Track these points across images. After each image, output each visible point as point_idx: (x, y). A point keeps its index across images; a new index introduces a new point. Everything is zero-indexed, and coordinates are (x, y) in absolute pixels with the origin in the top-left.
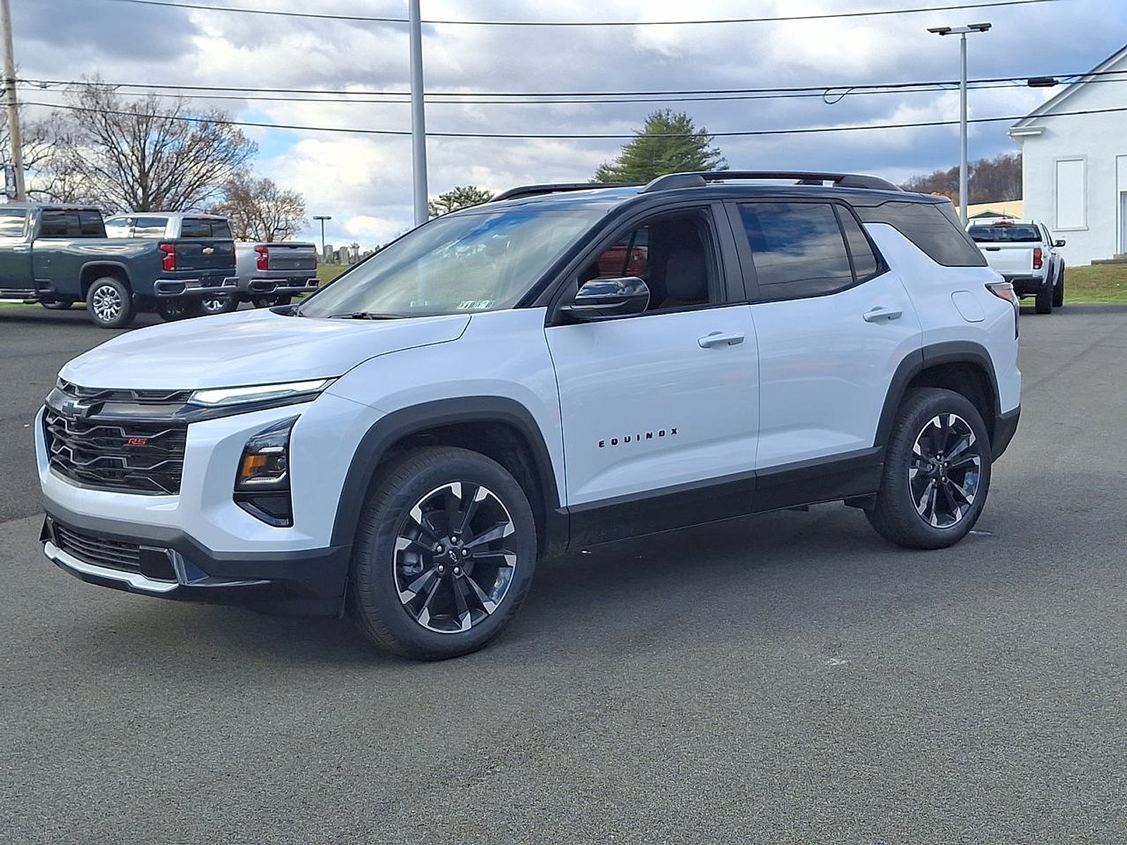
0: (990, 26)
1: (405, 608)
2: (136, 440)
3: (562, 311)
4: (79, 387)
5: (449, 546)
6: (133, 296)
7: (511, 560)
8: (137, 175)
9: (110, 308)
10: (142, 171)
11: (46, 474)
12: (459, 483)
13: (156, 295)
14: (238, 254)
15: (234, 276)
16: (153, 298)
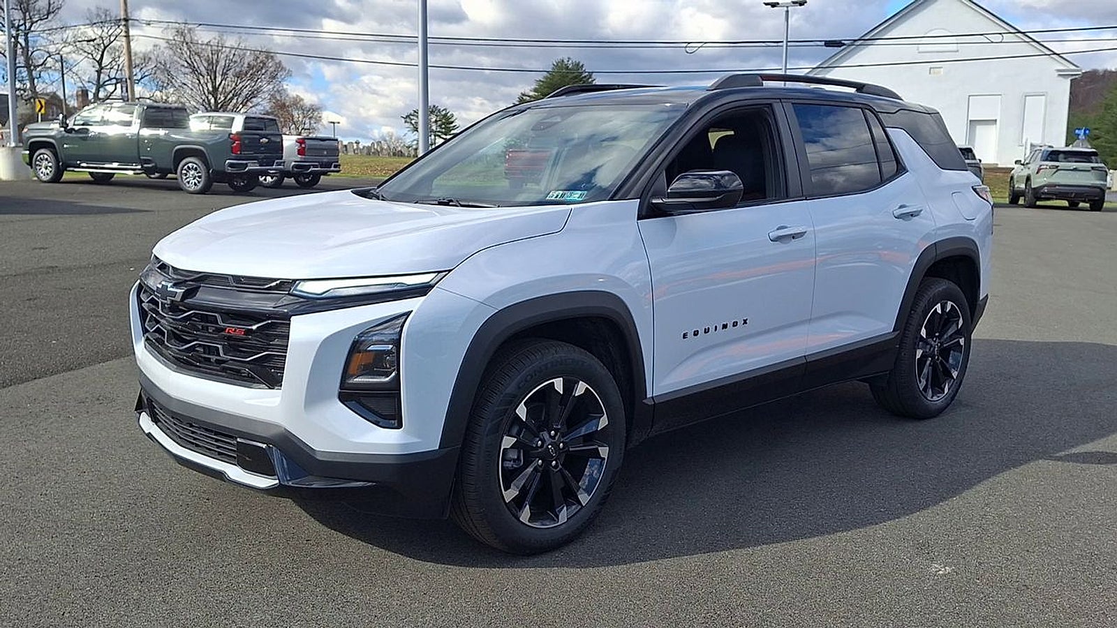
0: (806, 2)
1: (508, 508)
2: (233, 330)
3: (652, 203)
4: (173, 267)
5: (548, 440)
6: (211, 171)
7: (604, 452)
8: (211, 89)
9: (194, 179)
10: (214, 87)
11: (140, 348)
12: (562, 379)
13: (226, 170)
14: (285, 144)
15: (281, 159)
16: (224, 173)
